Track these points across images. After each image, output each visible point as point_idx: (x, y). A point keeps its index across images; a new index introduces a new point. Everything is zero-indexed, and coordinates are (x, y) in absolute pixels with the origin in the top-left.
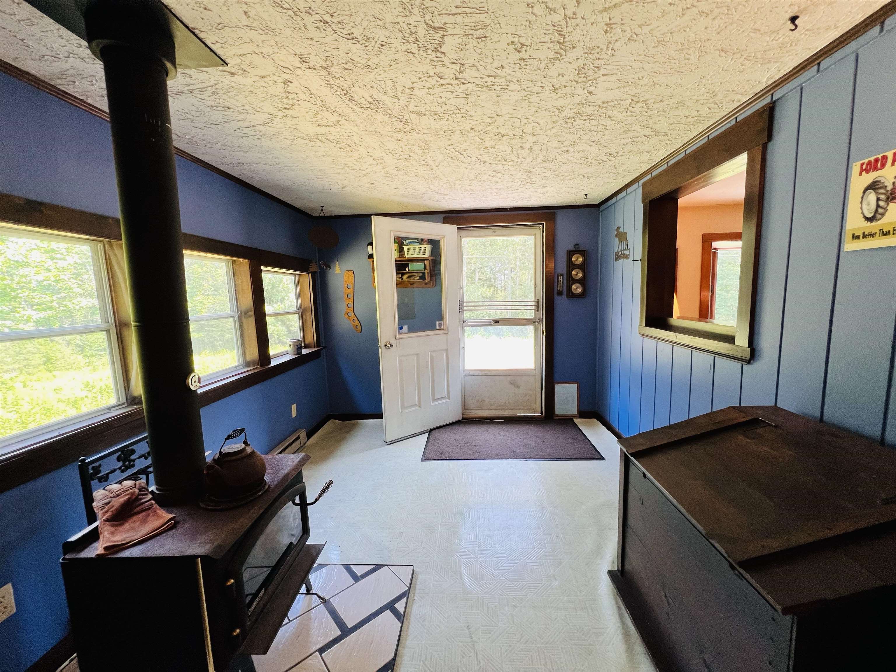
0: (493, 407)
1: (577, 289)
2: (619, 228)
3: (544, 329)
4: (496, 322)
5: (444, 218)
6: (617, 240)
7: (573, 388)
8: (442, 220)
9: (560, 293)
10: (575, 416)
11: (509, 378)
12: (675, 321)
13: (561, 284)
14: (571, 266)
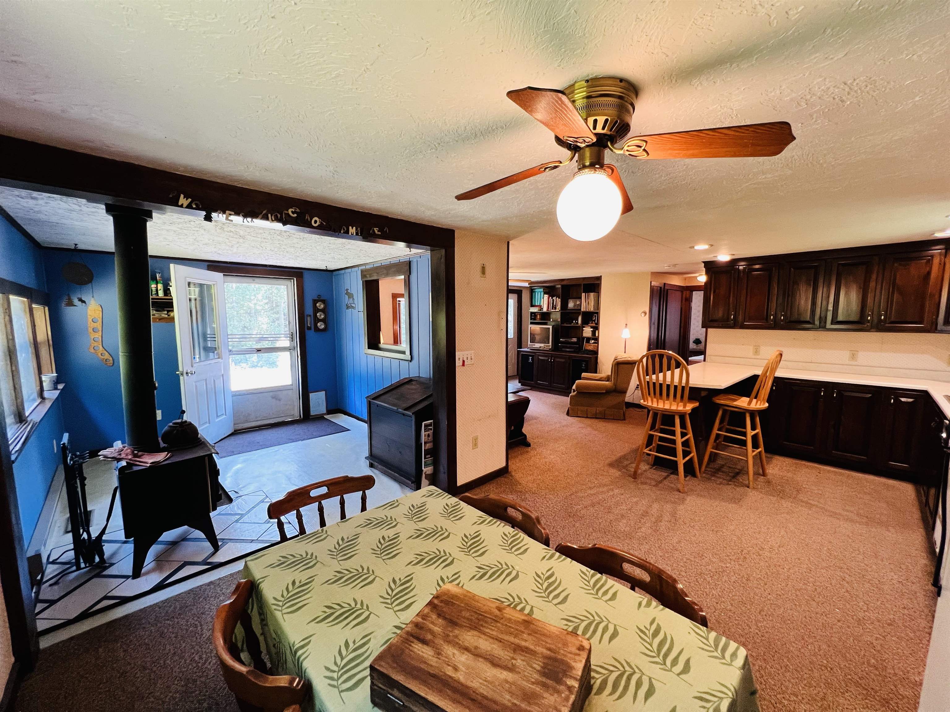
0: (259, 419)
1: (321, 326)
2: (347, 290)
3: (299, 354)
4: (259, 350)
5: (208, 266)
6: (347, 296)
7: (322, 395)
8: (206, 267)
9: (309, 328)
10: (325, 414)
11: (271, 394)
12: (382, 345)
13: (309, 322)
14: (316, 310)
